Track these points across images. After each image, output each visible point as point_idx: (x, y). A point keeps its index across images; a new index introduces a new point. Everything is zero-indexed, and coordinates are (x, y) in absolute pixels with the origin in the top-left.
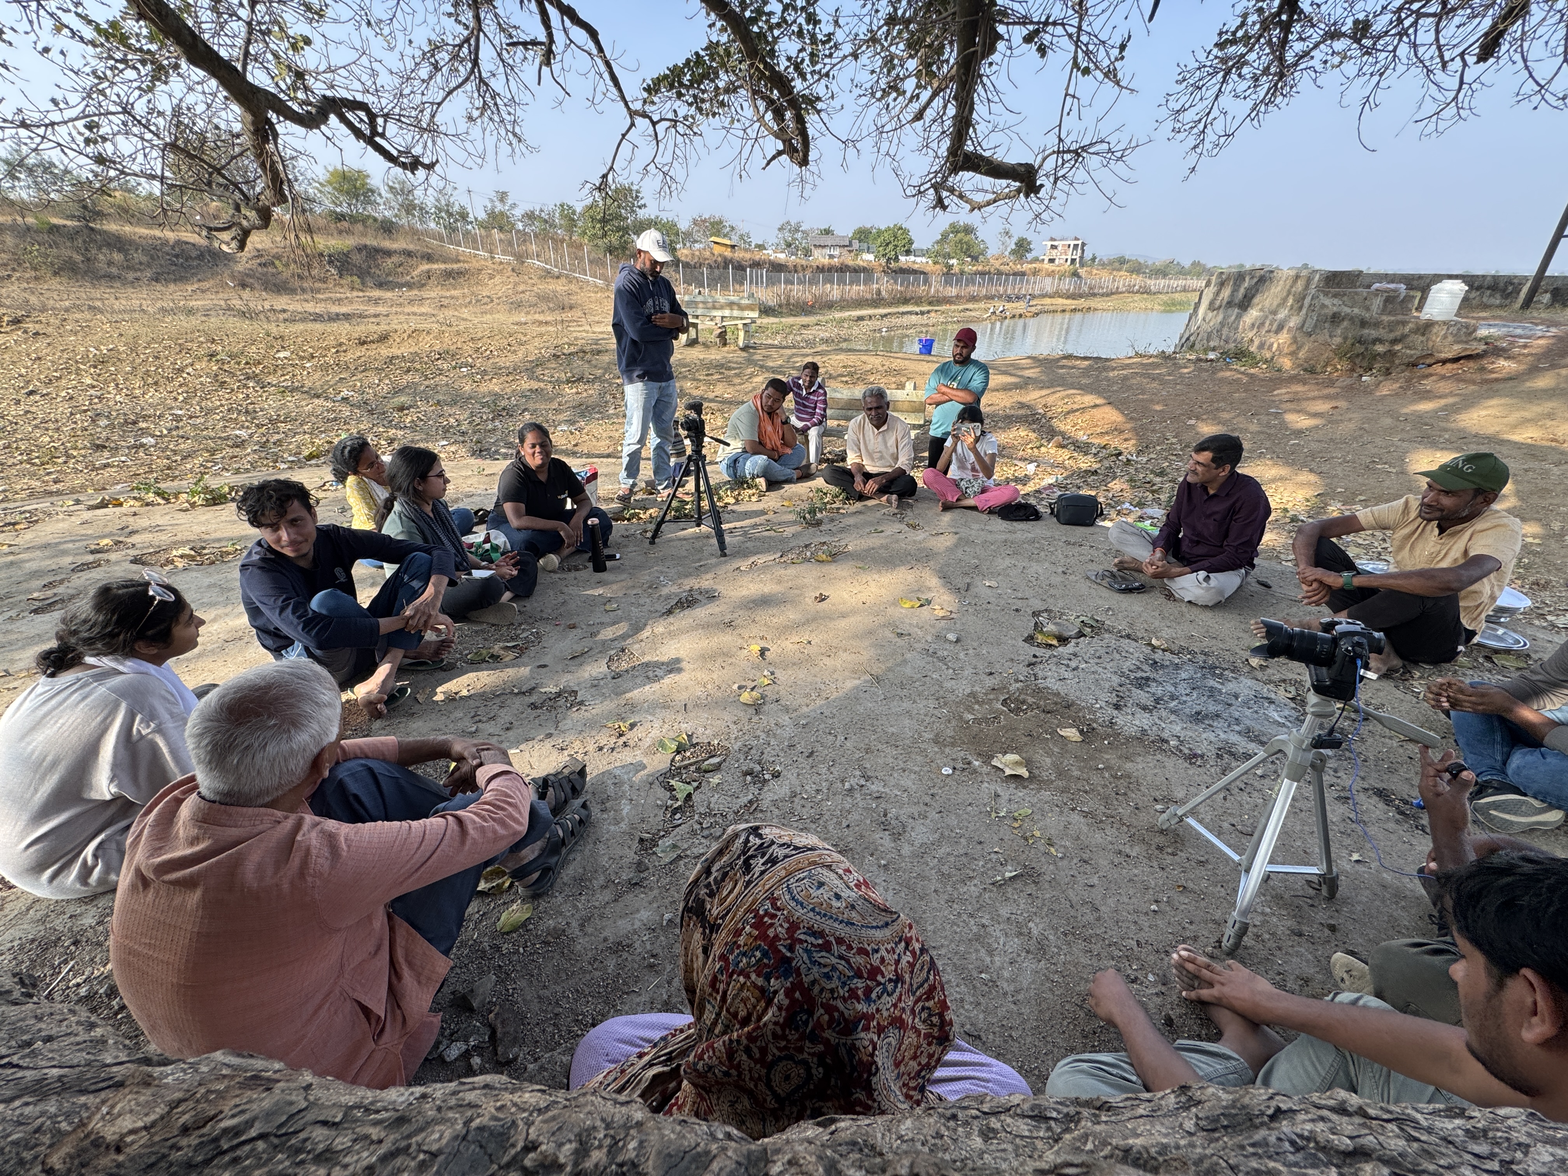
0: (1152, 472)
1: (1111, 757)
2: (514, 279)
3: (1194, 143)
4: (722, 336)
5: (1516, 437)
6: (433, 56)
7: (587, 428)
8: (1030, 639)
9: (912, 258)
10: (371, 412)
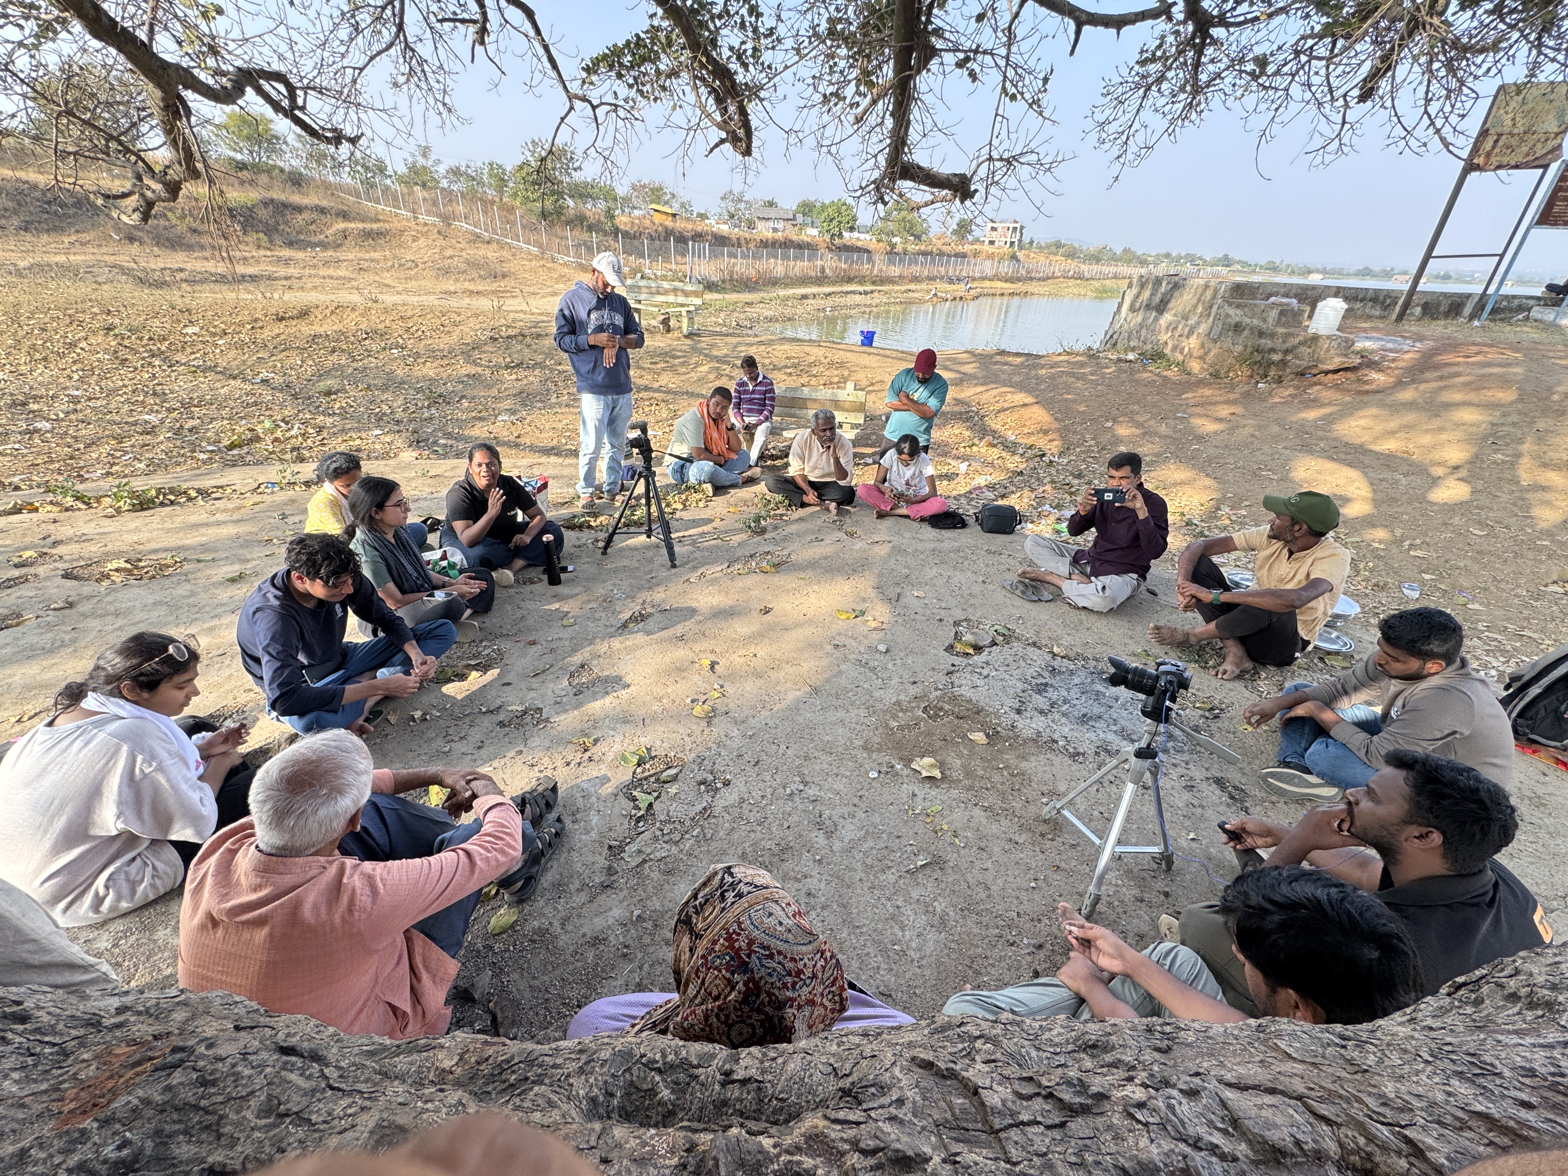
0: (1072, 474)
1: (1010, 757)
2: (440, 242)
3: (1118, 153)
4: (665, 322)
5: (1377, 448)
6: (353, 16)
7: (529, 418)
8: (950, 648)
9: (856, 234)
10: (295, 396)
